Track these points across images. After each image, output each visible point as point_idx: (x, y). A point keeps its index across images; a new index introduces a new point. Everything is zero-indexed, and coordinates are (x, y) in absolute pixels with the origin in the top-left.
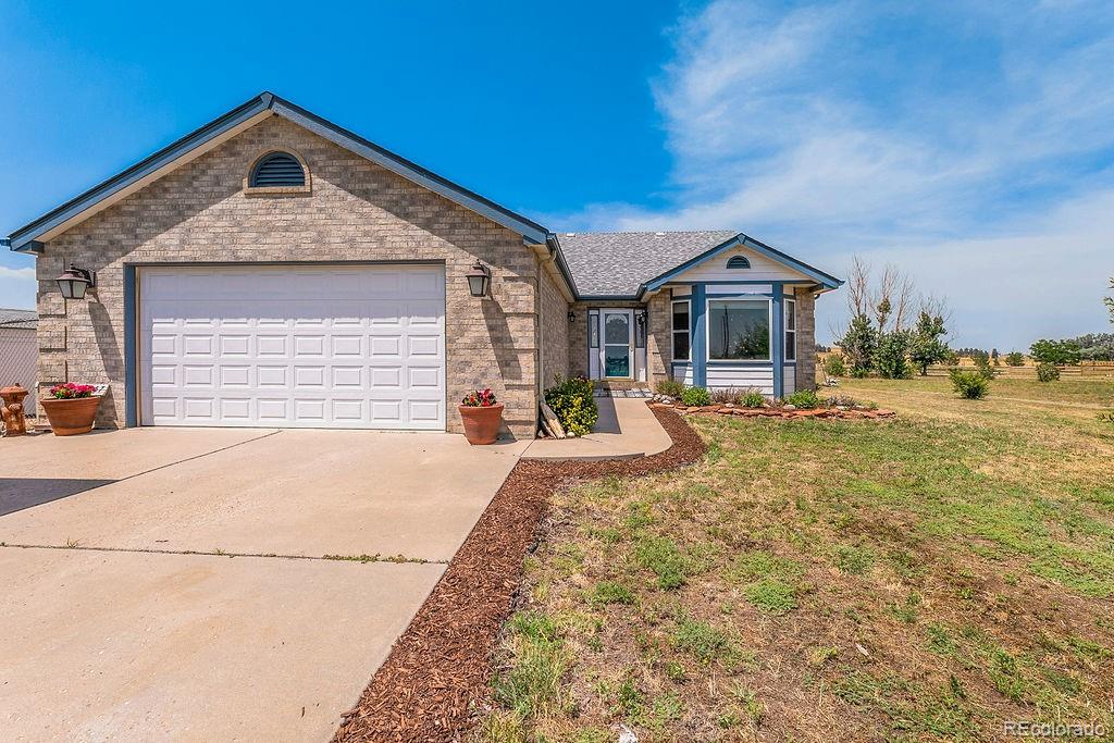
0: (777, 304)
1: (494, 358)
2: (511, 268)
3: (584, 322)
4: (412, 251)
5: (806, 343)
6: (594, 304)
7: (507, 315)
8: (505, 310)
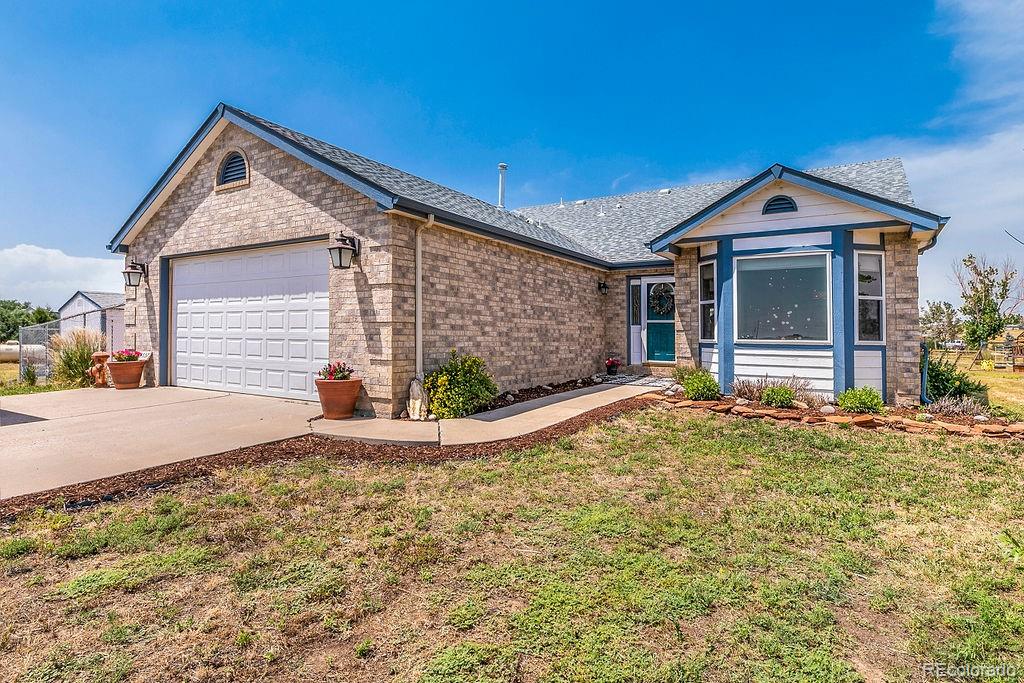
0: (840, 259)
1: (362, 331)
2: (375, 237)
3: (623, 294)
4: (309, 228)
5: (902, 317)
6: (633, 271)
7: (372, 287)
8: (370, 282)
